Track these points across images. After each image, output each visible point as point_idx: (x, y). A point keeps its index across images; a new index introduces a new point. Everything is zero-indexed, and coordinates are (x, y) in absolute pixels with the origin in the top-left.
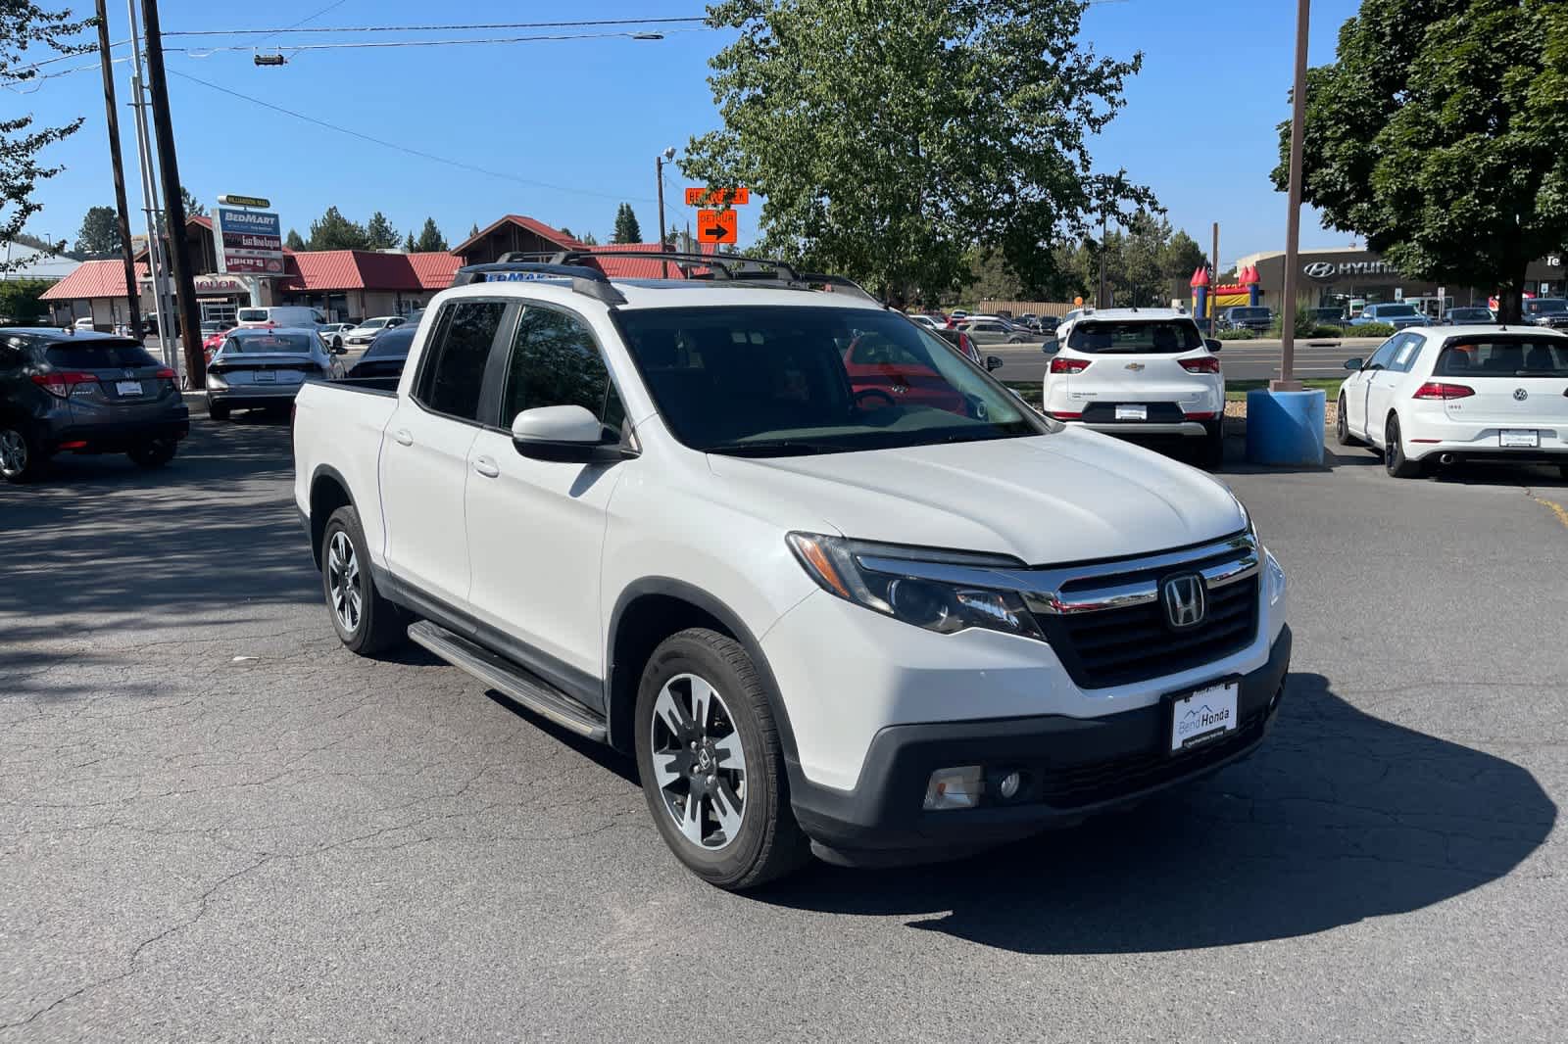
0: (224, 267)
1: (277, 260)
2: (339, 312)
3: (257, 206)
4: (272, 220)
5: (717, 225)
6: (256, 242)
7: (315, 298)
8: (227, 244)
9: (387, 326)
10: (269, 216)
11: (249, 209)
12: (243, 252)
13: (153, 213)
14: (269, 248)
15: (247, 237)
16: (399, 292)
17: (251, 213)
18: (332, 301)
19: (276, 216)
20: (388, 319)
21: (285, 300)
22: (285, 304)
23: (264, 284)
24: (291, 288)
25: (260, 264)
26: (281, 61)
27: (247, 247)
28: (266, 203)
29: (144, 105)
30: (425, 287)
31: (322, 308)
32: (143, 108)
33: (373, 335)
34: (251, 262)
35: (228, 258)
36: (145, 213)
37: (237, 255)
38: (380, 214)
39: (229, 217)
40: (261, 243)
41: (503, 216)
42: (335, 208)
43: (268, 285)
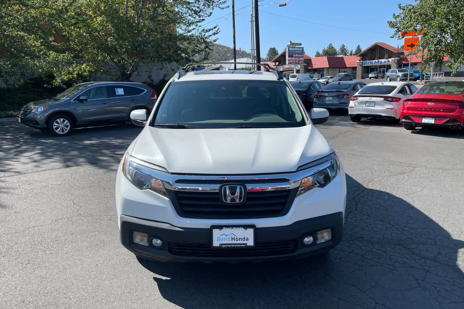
0: (288, 63)
1: (302, 60)
2: (321, 75)
3: (298, 45)
4: (302, 49)
5: (412, 43)
6: (297, 55)
7: (316, 70)
8: (289, 57)
9: (329, 79)
10: (301, 48)
11: (296, 46)
12: (293, 58)
13: (253, 50)
14: (300, 57)
15: (295, 54)
16: (339, 68)
17: (296, 47)
18: (320, 71)
19: (303, 48)
20: (329, 77)
21: (307, 71)
22: (307, 72)
23: (302, 67)
24: (309, 68)
25: (297, 61)
26: (285, 5)
27: (294, 57)
28: (301, 44)
29: (253, 21)
30: (347, 67)
31: (317, 73)
32: (253, 22)
33: (324, 81)
34: (295, 61)
35: (289, 61)
36: (251, 50)
37: (292, 59)
38: (343, 45)
39: (290, 49)
40: (298, 56)
41: (375, 43)
42: (331, 43)
43: (303, 67)
